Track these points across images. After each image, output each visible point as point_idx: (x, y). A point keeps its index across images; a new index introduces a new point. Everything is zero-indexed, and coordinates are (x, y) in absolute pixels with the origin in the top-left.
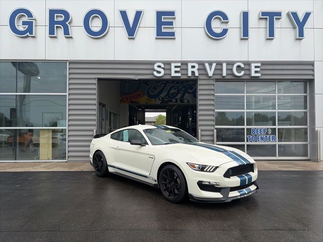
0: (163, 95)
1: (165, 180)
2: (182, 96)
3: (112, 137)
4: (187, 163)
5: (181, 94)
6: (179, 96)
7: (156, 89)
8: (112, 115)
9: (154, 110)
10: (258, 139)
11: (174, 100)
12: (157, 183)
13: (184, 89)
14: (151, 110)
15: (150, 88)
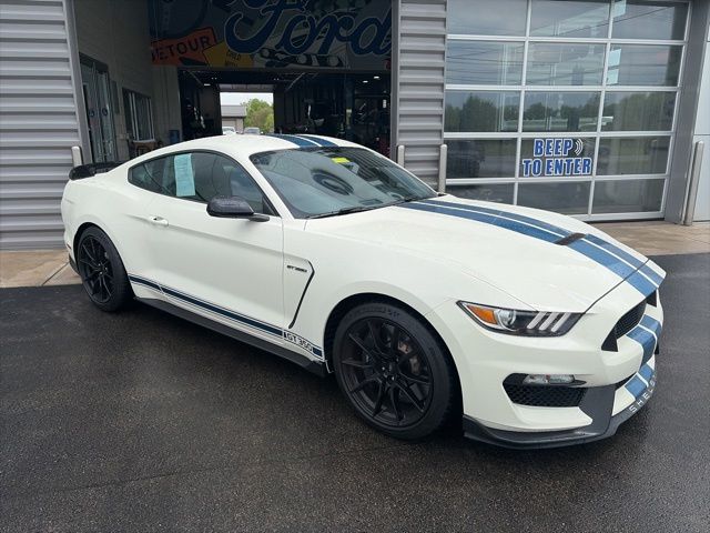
0: (272, 42)
1: (358, 354)
2: (325, 48)
3: (135, 178)
4: (459, 303)
5: (322, 40)
6: (317, 45)
7: (251, 23)
8: (132, 98)
9: (244, 86)
10: (549, 167)
11: (302, 59)
12: (323, 359)
13: (327, 26)
14: (235, 86)
15: (233, 20)
